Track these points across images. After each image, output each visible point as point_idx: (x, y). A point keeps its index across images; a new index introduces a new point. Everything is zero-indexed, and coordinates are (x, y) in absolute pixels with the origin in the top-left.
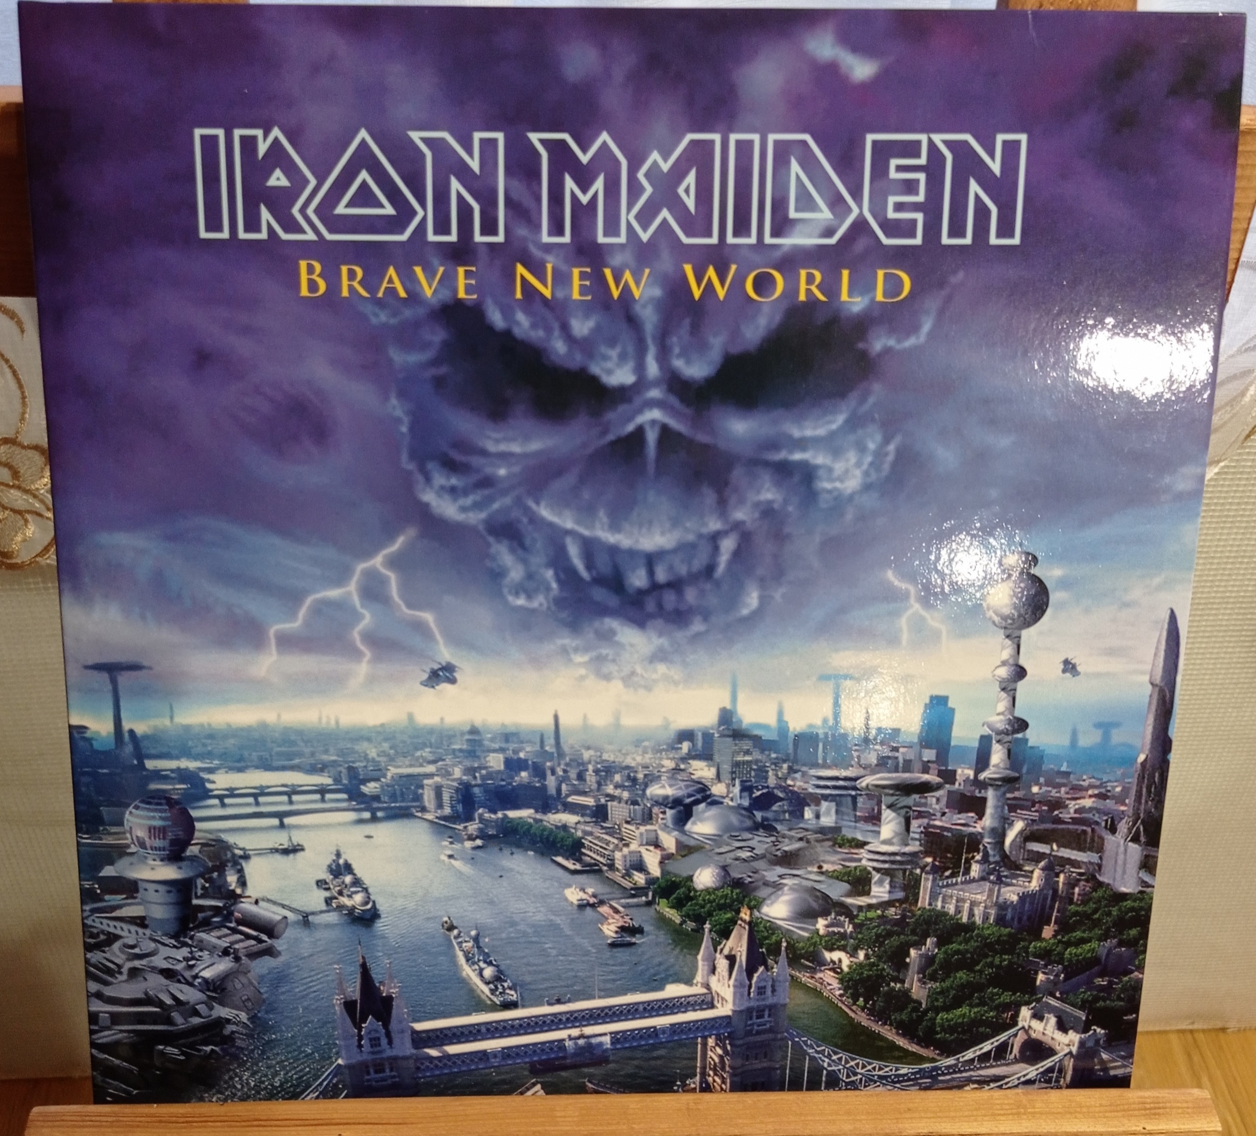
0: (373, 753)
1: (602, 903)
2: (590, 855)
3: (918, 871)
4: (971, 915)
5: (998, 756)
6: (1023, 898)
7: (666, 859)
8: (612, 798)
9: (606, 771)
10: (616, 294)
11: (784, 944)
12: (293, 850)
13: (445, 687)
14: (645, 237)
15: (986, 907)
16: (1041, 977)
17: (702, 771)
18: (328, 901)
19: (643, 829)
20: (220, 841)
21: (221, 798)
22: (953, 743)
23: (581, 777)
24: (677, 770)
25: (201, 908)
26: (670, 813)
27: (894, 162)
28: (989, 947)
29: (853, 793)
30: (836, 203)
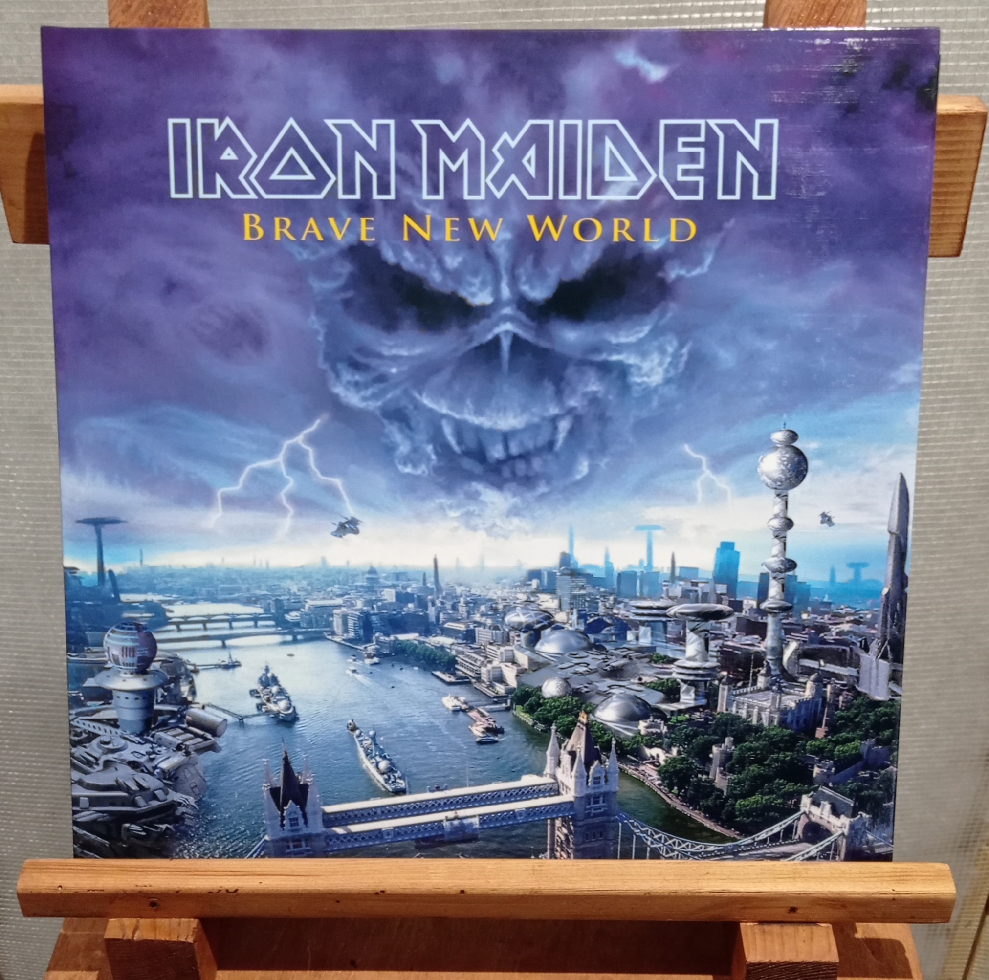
0: (294, 589)
1: (471, 708)
2: (462, 670)
3: (716, 682)
4: (760, 719)
5: (774, 590)
6: (800, 704)
7: (521, 673)
8: (479, 624)
9: (474, 603)
10: (477, 236)
11: (614, 742)
12: (232, 666)
13: (350, 536)
14: (499, 195)
15: (771, 712)
16: (816, 771)
17: (548, 602)
18: (259, 707)
19: (502, 649)
20: (176, 658)
21: (178, 624)
22: (740, 579)
23: (454, 607)
24: (528, 601)
25: (161, 712)
26: (523, 636)
27: (681, 140)
28: (774, 745)
29: (664, 619)
30: (639, 169)
